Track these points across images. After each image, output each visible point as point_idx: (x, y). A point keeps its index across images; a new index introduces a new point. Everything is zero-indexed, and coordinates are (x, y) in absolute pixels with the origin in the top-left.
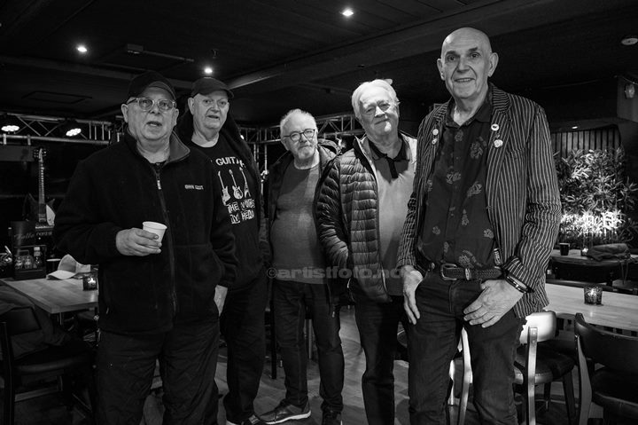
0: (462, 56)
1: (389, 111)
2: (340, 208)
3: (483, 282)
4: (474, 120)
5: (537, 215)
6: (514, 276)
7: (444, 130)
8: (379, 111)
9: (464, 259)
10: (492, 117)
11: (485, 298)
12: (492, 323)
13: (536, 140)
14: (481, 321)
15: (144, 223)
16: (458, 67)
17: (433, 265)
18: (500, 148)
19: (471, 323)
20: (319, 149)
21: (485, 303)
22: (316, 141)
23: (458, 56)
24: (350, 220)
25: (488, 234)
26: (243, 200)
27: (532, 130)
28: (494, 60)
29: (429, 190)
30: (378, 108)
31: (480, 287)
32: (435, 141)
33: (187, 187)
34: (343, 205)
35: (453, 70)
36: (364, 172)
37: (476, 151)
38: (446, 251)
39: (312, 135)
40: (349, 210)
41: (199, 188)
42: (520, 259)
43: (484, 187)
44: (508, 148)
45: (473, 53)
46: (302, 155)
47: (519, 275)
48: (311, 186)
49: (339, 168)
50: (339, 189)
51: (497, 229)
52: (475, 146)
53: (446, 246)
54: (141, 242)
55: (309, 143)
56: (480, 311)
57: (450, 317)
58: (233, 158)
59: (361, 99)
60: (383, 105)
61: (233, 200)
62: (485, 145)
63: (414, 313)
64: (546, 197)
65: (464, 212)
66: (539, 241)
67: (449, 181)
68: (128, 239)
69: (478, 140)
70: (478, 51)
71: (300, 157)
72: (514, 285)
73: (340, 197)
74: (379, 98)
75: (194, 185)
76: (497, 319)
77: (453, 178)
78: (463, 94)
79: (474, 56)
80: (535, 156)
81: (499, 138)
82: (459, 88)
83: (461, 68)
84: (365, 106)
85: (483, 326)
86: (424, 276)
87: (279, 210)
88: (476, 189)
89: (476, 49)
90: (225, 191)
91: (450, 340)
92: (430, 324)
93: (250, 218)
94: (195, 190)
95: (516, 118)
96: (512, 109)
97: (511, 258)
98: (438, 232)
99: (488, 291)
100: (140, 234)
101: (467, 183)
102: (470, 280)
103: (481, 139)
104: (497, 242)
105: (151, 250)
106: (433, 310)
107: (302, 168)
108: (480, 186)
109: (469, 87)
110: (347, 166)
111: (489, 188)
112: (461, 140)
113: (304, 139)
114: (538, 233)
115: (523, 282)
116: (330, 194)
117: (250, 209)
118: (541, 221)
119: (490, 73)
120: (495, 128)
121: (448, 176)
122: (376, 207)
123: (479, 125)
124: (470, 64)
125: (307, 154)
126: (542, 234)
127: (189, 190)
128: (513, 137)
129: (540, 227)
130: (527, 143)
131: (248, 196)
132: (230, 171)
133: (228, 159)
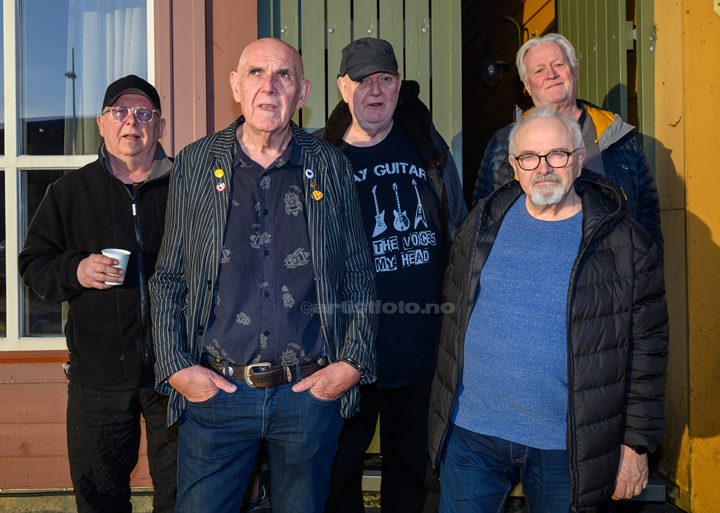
4: (289, 161)
9: (290, 354)
26: (406, 234)
37: (293, 205)
38: (263, 346)
53: (263, 339)
58: (404, 165)
61: (390, 232)
65: (285, 289)
67: (255, 245)
69: (294, 191)
77: (262, 240)
88: (303, 259)
90: (380, 217)
93: (420, 262)
98: (247, 321)
103: (296, 187)
108: (307, 254)
117: (422, 248)
120: (310, 174)
131: (421, 227)
132: (394, 185)
133: (395, 166)
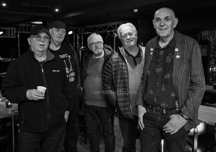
0: (162, 20)
1: (133, 36)
2: (112, 78)
3: (171, 115)
4: (168, 46)
5: (194, 87)
6: (184, 114)
7: (155, 49)
8: (129, 37)
9: (163, 105)
10: (175, 45)
11: (171, 122)
12: (174, 132)
13: (194, 55)
14: (170, 131)
15: (38, 87)
16: (160, 24)
17: (150, 106)
18: (178, 59)
19: (166, 132)
20: (104, 50)
21: (171, 124)
22: (102, 46)
23: (161, 20)
24: (116, 84)
25: (173, 95)
26: (69, 74)
27: (192, 51)
28: (176, 21)
29: (149, 74)
30: (128, 35)
31: (169, 117)
32: (151, 53)
33: (54, 71)
34: (114, 77)
35: (159, 25)
36: (122, 62)
37: (168, 59)
38: (155, 101)
39: (101, 44)
40: (116, 79)
41: (58, 71)
42: (186, 106)
43: (171, 75)
44: (182, 59)
45: (167, 19)
46: (96, 52)
47: (186, 113)
48: (100, 65)
49: (112, 61)
50: (112, 70)
51: (176, 93)
52: (168, 57)
53: (155, 99)
54: (37, 95)
55: (99, 48)
56: (169, 127)
57: (157, 128)
58: (66, 55)
59: (121, 31)
60: (130, 34)
62: (172, 57)
63: (142, 126)
64: (198, 80)
65: (163, 85)
66: (195, 99)
67: (157, 71)
68: (31, 94)
69: (170, 55)
70: (169, 18)
71: (95, 53)
72: (183, 117)
73: (112, 73)
74: (129, 31)
75: (56, 70)
76: (176, 131)
77: (159, 70)
78: (163, 36)
79: (167, 20)
80: (193, 62)
81: (178, 55)
82: (161, 33)
83: (162, 25)
84: (123, 34)
85: (171, 134)
86: (147, 110)
87: (87, 75)
88: (168, 76)
89: (168, 17)
91: (158, 138)
92: (149, 131)
94: (56, 72)
95: (185, 46)
96: (184, 42)
97: (183, 106)
98: (152, 93)
99: (173, 119)
100: (36, 92)
101: (164, 73)
102: (165, 114)
103: (170, 54)
104: (176, 98)
105: (40, 98)
106: (150, 125)
107: (97, 58)
108: (169, 75)
109: (165, 32)
110: (115, 60)
111: (174, 75)
112: (162, 54)
113: (97, 46)
114: (195, 95)
115: (187, 116)
116: (108, 72)
118: (196, 90)
119: (175, 26)
120: (177, 50)
121: (157, 69)
122: (128, 78)
123: (170, 48)
124: (165, 23)
125: (98, 52)
126: (196, 96)
127: (54, 72)
128: (184, 54)
129: (195, 93)
130: (190, 57)
131: (72, 72)
132: (64, 61)
133: (64, 55)
